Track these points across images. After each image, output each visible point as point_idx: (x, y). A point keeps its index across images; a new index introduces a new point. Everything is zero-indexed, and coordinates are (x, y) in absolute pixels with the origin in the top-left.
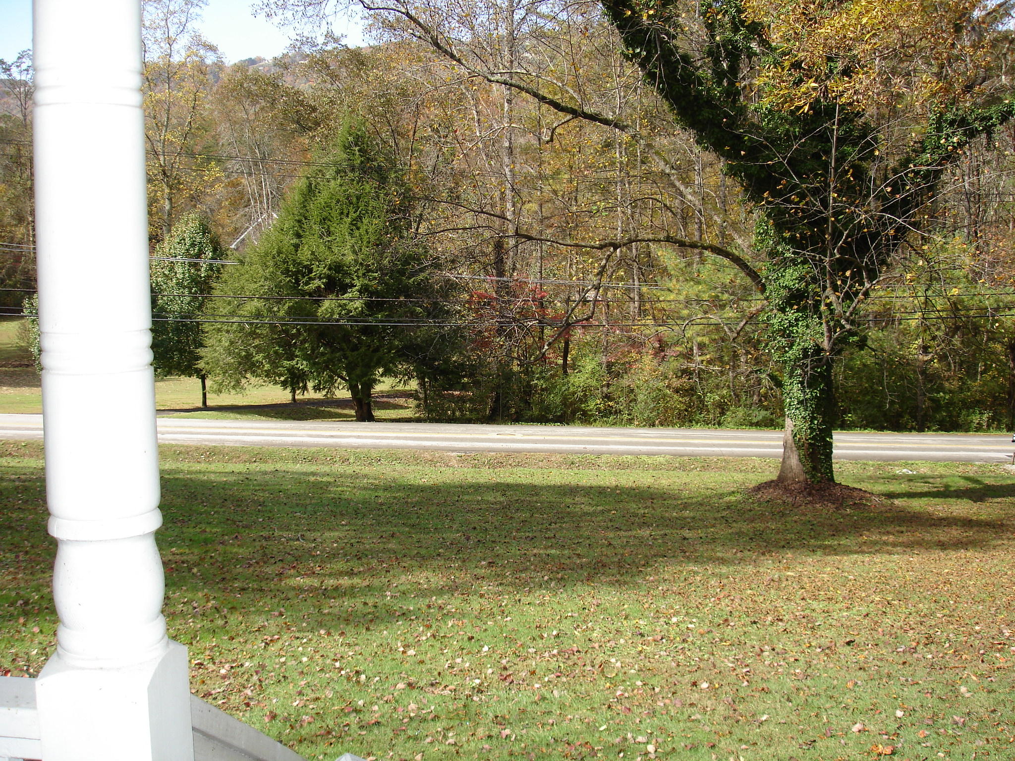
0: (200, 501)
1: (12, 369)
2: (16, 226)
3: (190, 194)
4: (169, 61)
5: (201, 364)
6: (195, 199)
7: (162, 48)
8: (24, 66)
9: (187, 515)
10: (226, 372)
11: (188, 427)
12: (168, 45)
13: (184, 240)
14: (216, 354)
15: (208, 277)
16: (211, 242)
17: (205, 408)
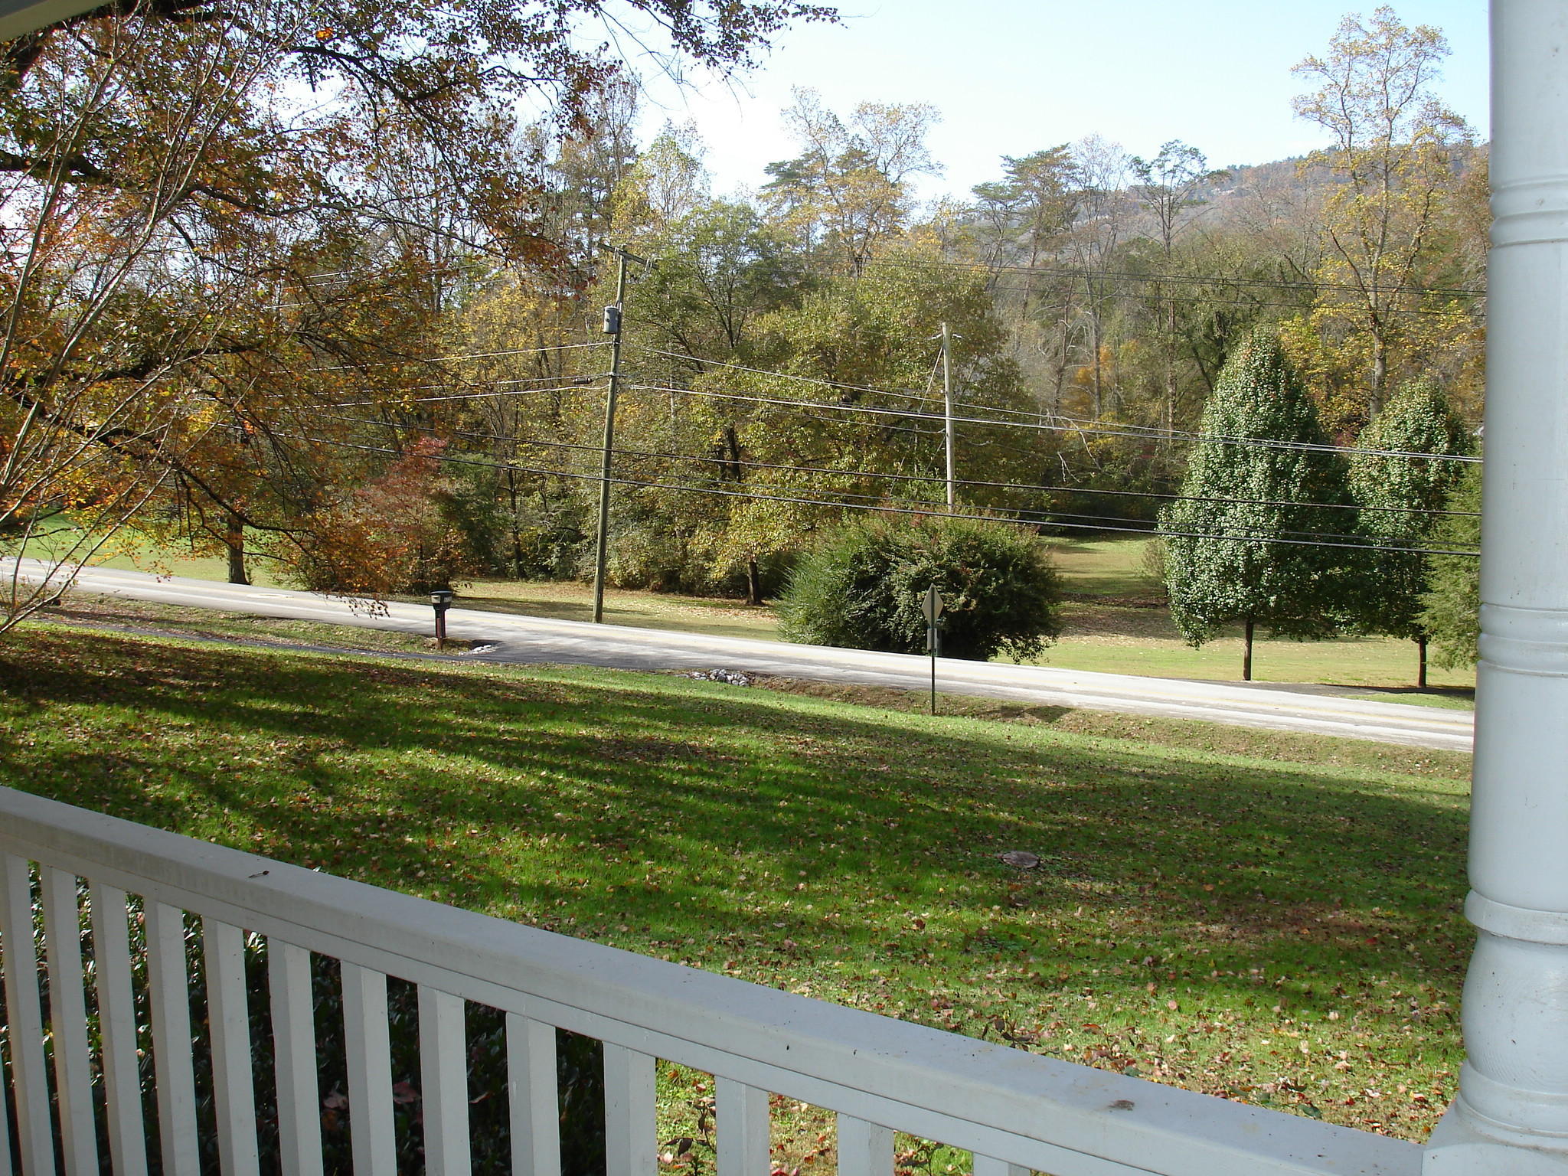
0: (1417, 837)
1: (1133, 610)
2: (1150, 400)
3: (1415, 352)
4: (1388, 145)
5: (1423, 619)
6: (1419, 360)
7: (1377, 126)
8: (1169, 166)
9: (1396, 856)
10: (1463, 633)
11: (1396, 716)
12: (1386, 121)
13: (1405, 423)
14: (1448, 605)
15: (1441, 482)
16: (1448, 427)
17: (1423, 688)
